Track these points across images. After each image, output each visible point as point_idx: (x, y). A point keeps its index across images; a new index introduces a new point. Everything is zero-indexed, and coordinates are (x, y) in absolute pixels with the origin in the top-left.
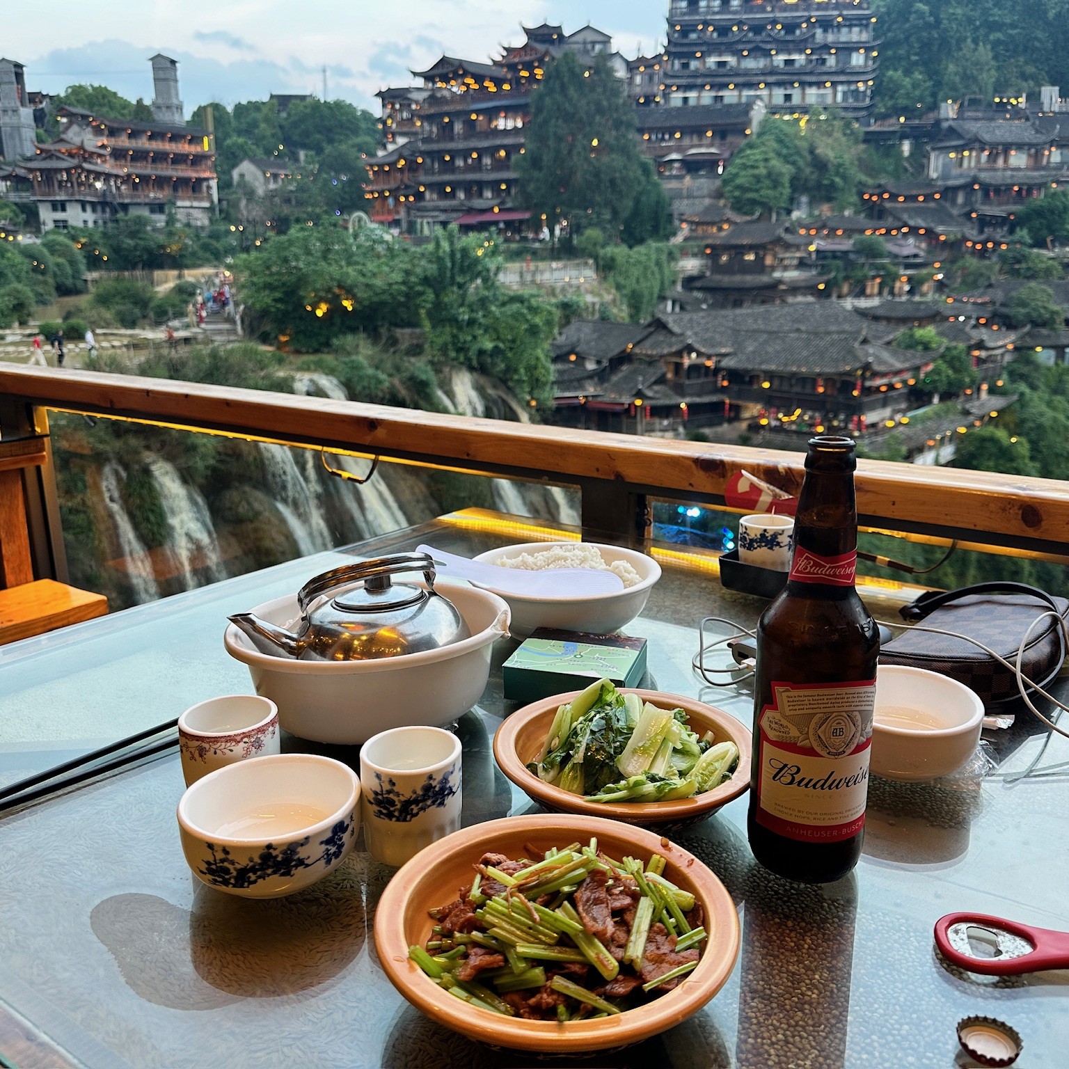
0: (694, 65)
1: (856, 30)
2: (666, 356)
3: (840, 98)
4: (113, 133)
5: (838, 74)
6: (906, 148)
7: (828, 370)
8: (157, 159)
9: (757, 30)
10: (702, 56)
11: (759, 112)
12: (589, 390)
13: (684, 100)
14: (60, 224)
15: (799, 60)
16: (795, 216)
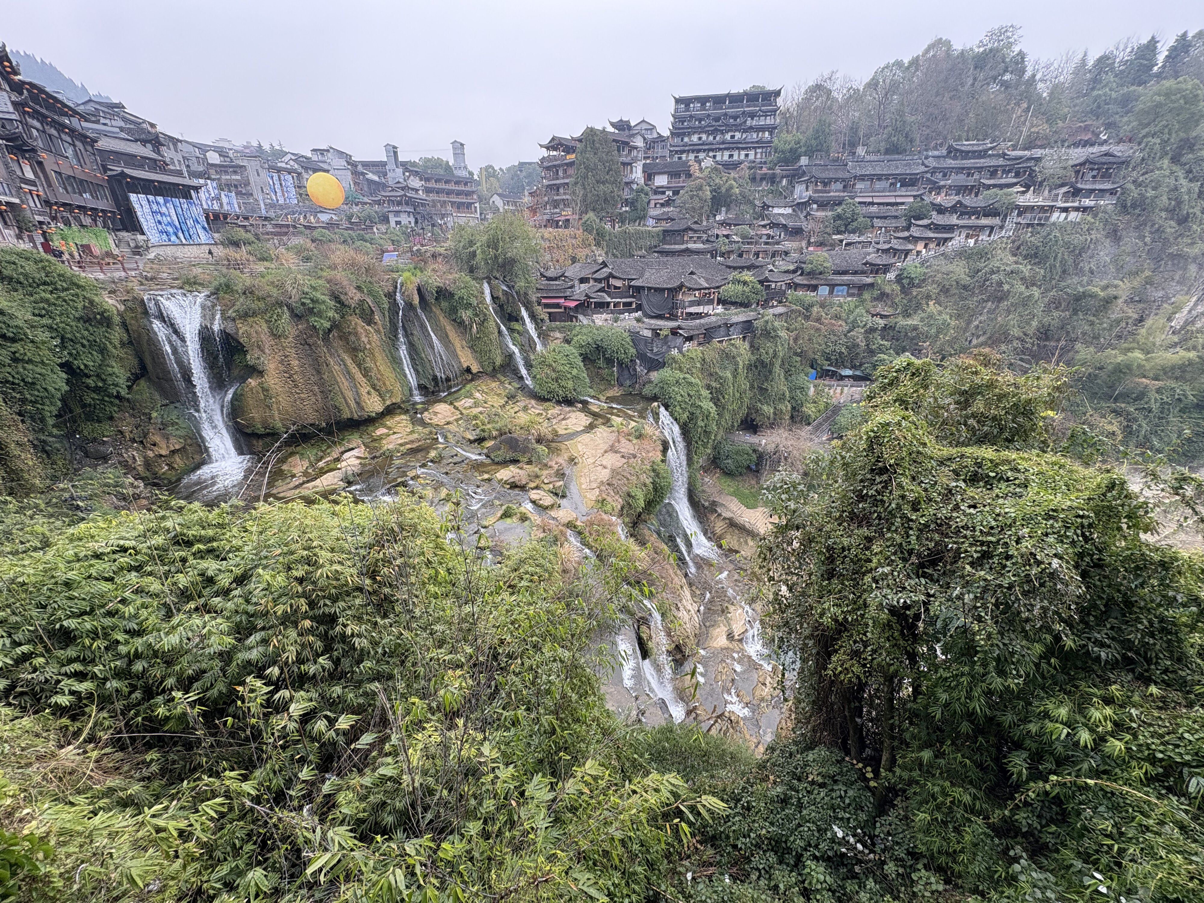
0: (686, 139)
1: (768, 118)
2: (604, 279)
3: (759, 156)
4: (427, 180)
5: (757, 142)
6: (784, 182)
7: (669, 286)
8: (449, 193)
9: (717, 119)
10: (689, 135)
11: (708, 163)
12: (568, 294)
13: (680, 158)
14: (398, 223)
15: (738, 135)
16: (718, 218)
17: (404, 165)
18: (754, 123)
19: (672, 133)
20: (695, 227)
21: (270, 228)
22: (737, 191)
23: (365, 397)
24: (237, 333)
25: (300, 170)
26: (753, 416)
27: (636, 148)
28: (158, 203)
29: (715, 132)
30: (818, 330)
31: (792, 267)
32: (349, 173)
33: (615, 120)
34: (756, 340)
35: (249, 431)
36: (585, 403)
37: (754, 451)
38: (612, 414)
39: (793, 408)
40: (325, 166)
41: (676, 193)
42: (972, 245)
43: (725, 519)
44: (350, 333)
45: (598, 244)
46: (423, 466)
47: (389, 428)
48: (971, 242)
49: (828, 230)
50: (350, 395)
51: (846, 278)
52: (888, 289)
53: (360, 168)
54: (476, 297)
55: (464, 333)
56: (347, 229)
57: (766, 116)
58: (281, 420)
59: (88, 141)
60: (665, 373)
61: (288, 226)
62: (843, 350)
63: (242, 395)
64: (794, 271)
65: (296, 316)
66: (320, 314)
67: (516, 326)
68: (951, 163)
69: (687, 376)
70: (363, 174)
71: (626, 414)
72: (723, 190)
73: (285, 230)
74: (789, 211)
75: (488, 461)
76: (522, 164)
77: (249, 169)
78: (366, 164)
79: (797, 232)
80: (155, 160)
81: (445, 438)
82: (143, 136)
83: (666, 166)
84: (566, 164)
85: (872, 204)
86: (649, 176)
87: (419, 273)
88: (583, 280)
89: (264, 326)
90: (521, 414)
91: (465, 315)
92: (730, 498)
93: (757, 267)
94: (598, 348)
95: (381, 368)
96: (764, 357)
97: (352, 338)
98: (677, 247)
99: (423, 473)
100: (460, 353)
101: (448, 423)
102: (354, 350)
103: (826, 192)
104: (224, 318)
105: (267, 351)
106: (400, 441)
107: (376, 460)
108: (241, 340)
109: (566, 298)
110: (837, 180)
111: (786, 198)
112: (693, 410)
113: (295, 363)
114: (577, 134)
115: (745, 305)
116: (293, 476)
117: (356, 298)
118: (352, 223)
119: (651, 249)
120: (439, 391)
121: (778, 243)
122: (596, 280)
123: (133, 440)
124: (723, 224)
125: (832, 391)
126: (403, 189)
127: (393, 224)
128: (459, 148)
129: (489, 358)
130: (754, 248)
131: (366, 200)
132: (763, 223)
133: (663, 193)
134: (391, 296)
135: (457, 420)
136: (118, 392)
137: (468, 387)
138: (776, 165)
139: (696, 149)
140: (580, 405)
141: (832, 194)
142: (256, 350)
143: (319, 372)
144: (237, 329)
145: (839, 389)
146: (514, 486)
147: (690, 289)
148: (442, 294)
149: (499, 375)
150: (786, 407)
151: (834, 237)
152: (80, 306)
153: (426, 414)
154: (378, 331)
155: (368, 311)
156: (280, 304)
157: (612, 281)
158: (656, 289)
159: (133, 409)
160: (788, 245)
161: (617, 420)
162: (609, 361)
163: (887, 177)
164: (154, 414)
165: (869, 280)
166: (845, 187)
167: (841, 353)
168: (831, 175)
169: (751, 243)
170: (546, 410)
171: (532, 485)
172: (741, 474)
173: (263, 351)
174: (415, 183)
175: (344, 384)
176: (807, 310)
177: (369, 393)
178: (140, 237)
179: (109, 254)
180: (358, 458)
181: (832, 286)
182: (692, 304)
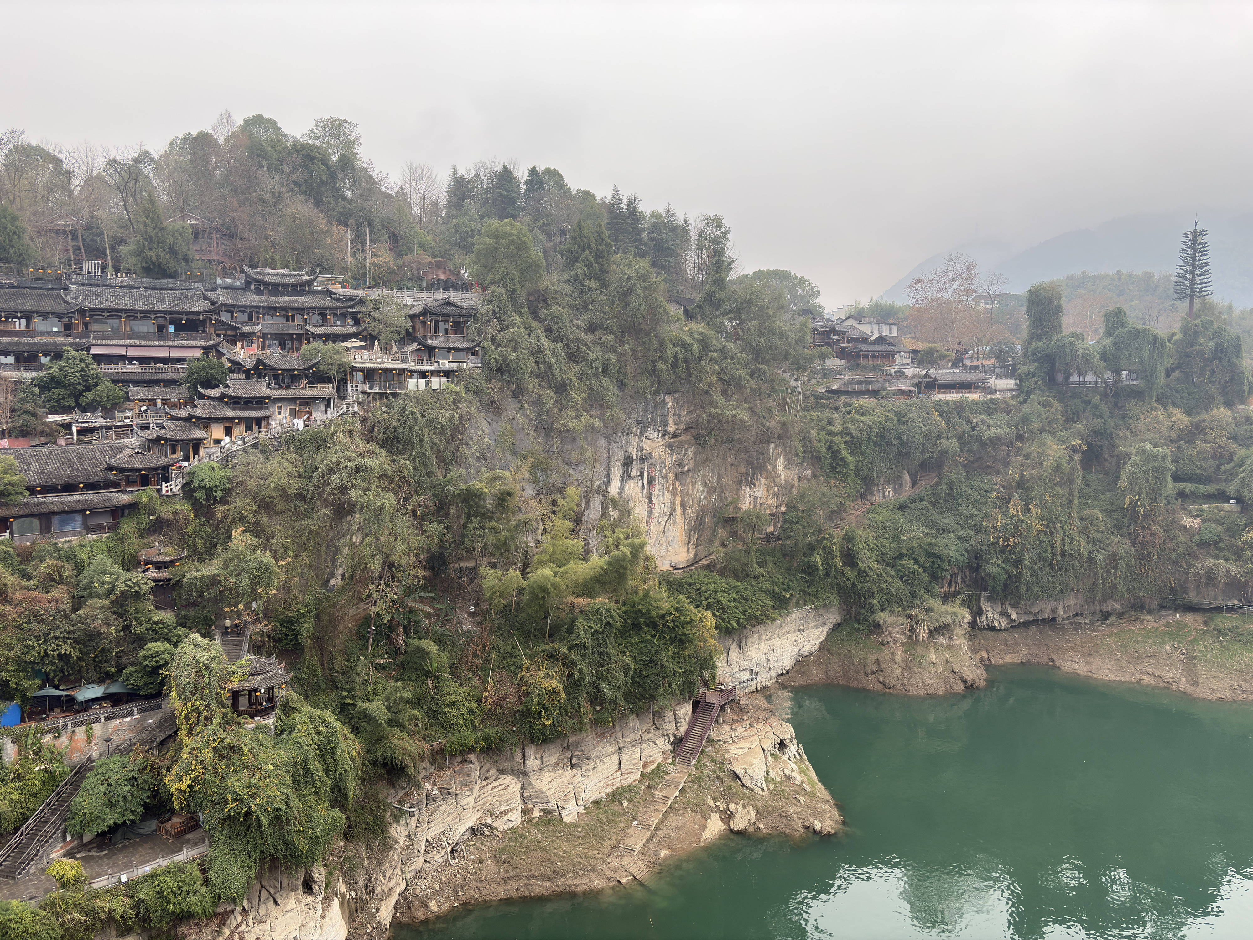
42: (301, 427)
48: (299, 424)
49: (35, 405)
51: (73, 497)
52: (165, 512)
62: (68, 649)
68: (253, 299)
85: (128, 359)
103: (25, 336)
125: (64, 740)
141: (39, 339)
145: (81, 732)
151: (52, 418)
163: (146, 314)
165: (124, 498)
166: (68, 328)
168: (29, 307)
181: (43, 517)
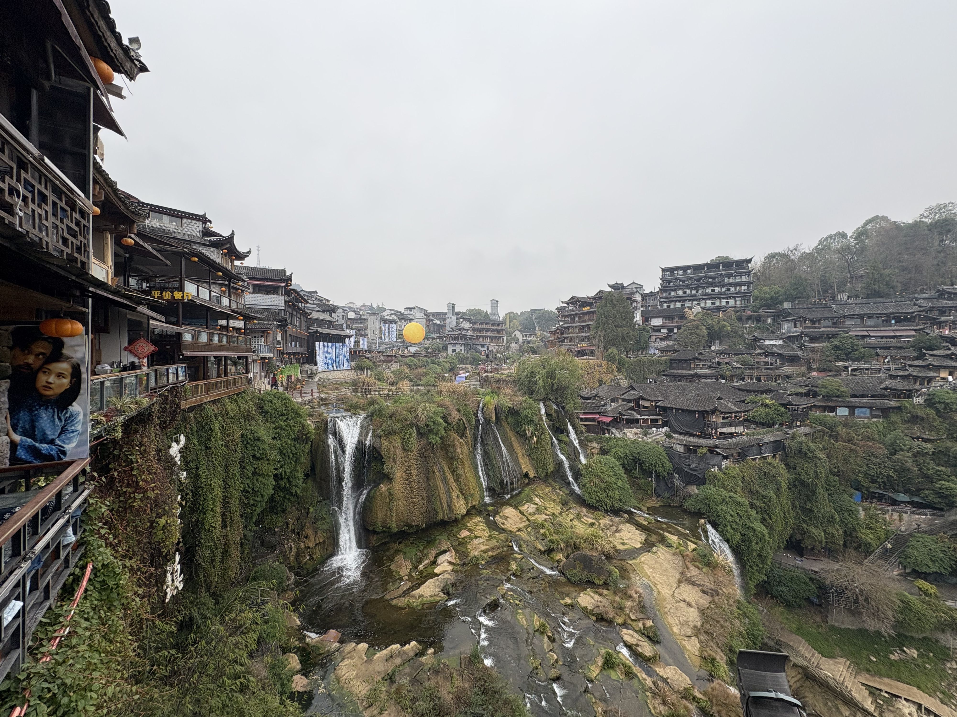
1: (743, 277)
2: (633, 400)
3: (738, 302)
4: (474, 323)
5: (736, 293)
6: (769, 321)
7: (699, 409)
8: (487, 331)
9: (698, 280)
10: (675, 290)
11: (697, 309)
12: (601, 411)
13: (668, 306)
14: (454, 351)
15: (717, 290)
16: (713, 348)
17: (457, 313)
18: (731, 281)
19: (661, 290)
20: (700, 356)
21: (382, 358)
22: (729, 329)
23: (455, 500)
24: (380, 448)
25: (398, 320)
26: (799, 537)
27: (636, 301)
28: (328, 346)
29: (697, 288)
30: (851, 450)
31: (802, 390)
32: (424, 320)
33: (612, 283)
34: (789, 459)
35: (371, 528)
36: (630, 513)
37: (811, 579)
38: (664, 530)
39: (845, 532)
40: (411, 317)
41: (670, 330)
43: (795, 665)
44: (449, 445)
45: (619, 371)
46: (508, 580)
47: (470, 530)
49: (830, 358)
50: (444, 497)
51: (865, 400)
52: (921, 413)
53: (431, 317)
54: (537, 415)
55: (524, 443)
56: (425, 356)
57: (741, 276)
58: (396, 521)
59: (306, 314)
60: (709, 490)
61: (391, 356)
62: (891, 474)
63: (373, 497)
64: (807, 394)
65: (420, 434)
66: (436, 434)
67: (564, 438)
68: (944, 303)
69: (732, 494)
70: (432, 320)
71: (679, 531)
72: (717, 328)
73: (390, 358)
74: (781, 342)
75: (562, 579)
76: (533, 311)
77: (369, 320)
78: (433, 314)
79: (793, 360)
80: (331, 322)
81: (520, 546)
82: (327, 309)
83: (660, 311)
84: (583, 314)
85: (870, 337)
86: (646, 318)
87: (496, 397)
88: (613, 400)
89: (399, 441)
90: (576, 522)
91: (528, 430)
92: (794, 637)
93: (773, 391)
94: (635, 460)
95: (468, 474)
96: (803, 476)
97: (451, 450)
98: (684, 372)
99: (510, 590)
100: (521, 460)
101: (520, 530)
102: (451, 459)
103: (815, 328)
104: (374, 436)
105: (398, 462)
106: (484, 548)
107: (466, 568)
108: (382, 453)
109: (599, 414)
110: (826, 319)
111: (774, 333)
112: (744, 531)
113: (414, 472)
114: (592, 294)
115: (768, 425)
116: (401, 579)
117: (457, 418)
118: (427, 352)
119: (659, 373)
120: (503, 493)
121: (778, 369)
122: (624, 400)
123: (293, 532)
124: (721, 353)
125: (887, 516)
126: (460, 330)
127: (450, 352)
128: (495, 303)
129: (544, 465)
130: (756, 373)
131: (434, 336)
132: (758, 351)
133: (660, 330)
134: (476, 414)
135: (526, 527)
136: (296, 492)
137: (527, 490)
138: (759, 309)
139: (682, 300)
140: (626, 516)
141: (822, 329)
142: (391, 461)
143: (428, 479)
144: (381, 444)
145: (896, 516)
146: (601, 619)
147: (722, 413)
148: (513, 412)
149: (550, 480)
150: (838, 531)
151: (837, 364)
152: (296, 430)
153: (498, 518)
154: (467, 443)
155: (462, 427)
156: (411, 425)
157: (642, 402)
158: (683, 410)
159: (299, 504)
160: (788, 370)
161: (673, 538)
162: (648, 473)
163: (879, 316)
164: (311, 510)
165: (894, 404)
166: (834, 324)
167: (888, 476)
168: (819, 315)
169: (752, 369)
170: (597, 519)
171: (620, 620)
172: (800, 606)
173: (395, 463)
174: (467, 325)
175: (442, 487)
176: (830, 428)
177: (458, 497)
178: (315, 368)
179: (298, 380)
180: (450, 563)
181: (852, 409)
182: (724, 425)
